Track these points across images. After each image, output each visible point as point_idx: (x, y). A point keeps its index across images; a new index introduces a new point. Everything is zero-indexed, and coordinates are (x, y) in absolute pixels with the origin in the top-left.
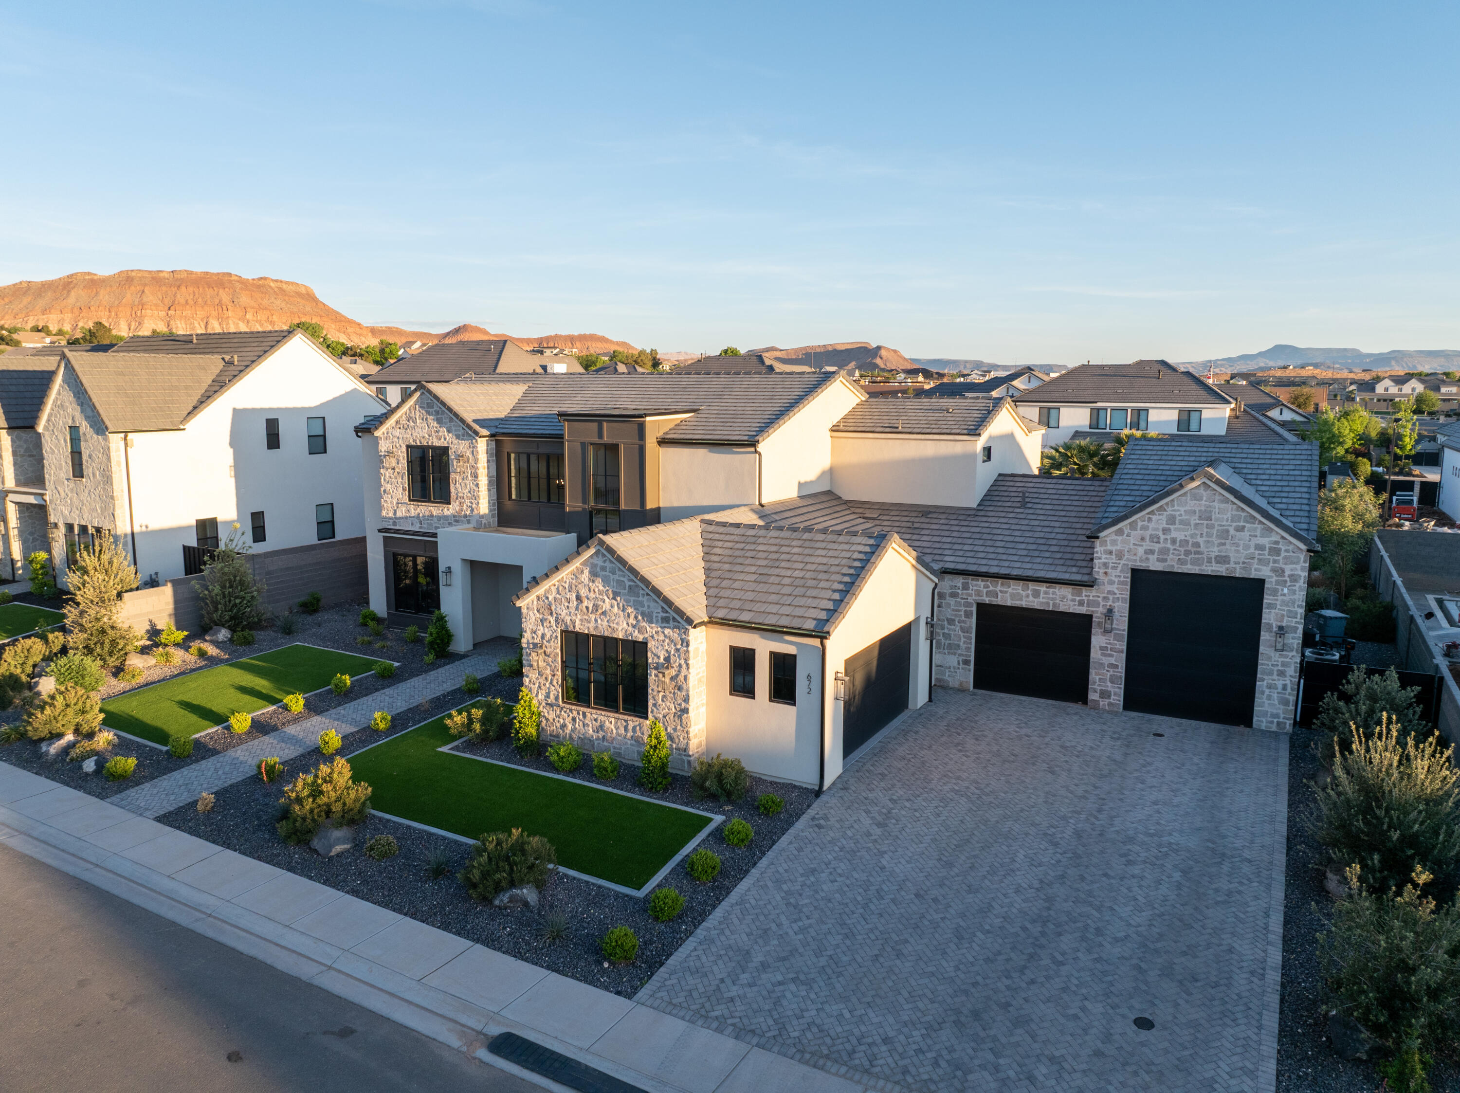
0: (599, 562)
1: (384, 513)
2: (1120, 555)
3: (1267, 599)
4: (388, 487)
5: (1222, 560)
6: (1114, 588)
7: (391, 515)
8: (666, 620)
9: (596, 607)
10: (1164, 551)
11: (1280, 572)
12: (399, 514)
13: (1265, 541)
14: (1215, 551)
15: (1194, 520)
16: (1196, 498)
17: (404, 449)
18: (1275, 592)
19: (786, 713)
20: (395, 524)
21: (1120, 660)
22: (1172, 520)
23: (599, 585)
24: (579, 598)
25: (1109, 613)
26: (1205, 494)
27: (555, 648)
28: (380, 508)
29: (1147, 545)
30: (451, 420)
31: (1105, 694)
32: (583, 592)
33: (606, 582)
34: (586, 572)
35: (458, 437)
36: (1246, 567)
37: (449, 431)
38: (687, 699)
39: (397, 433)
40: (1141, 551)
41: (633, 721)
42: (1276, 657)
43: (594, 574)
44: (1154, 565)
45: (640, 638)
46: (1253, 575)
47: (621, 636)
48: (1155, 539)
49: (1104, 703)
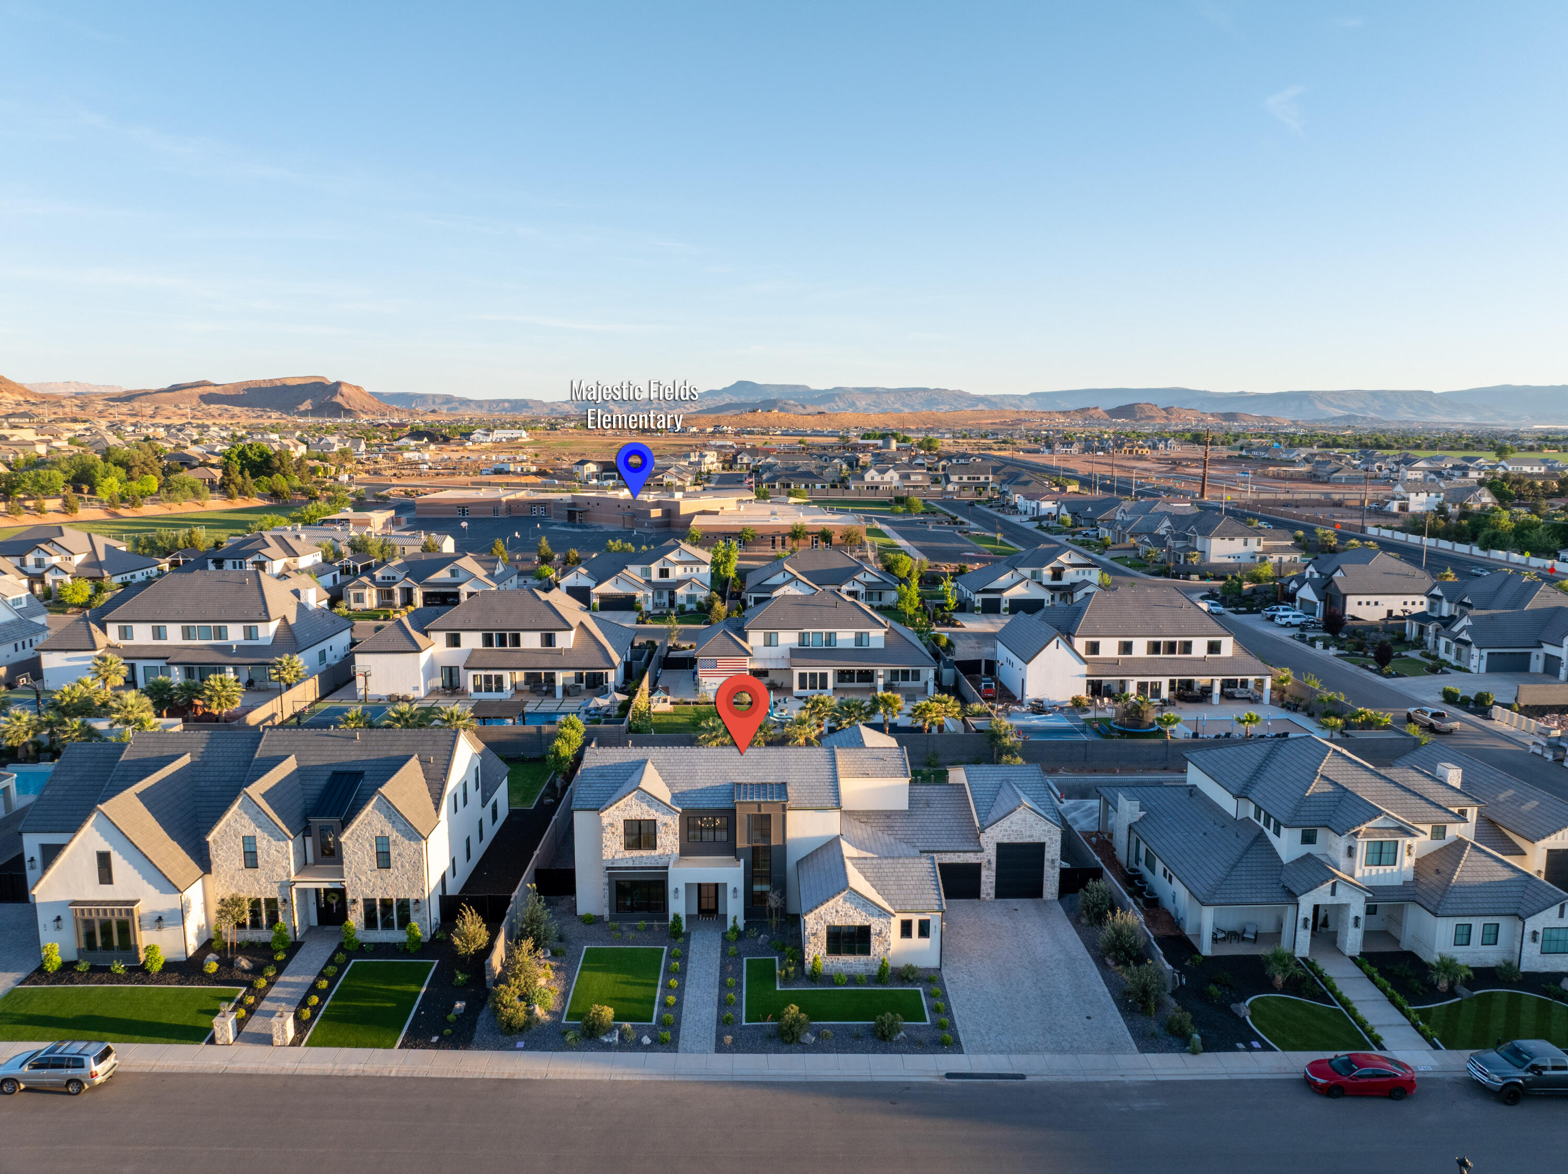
0: (848, 896)
1: (604, 858)
2: (992, 838)
3: (1047, 849)
4: (609, 843)
5: (1031, 836)
6: (990, 851)
7: (610, 857)
8: (880, 915)
9: (846, 914)
10: (1009, 835)
11: (1051, 839)
12: (616, 857)
13: (1046, 828)
14: (1028, 833)
15: (1020, 822)
16: (1020, 813)
17: (622, 822)
18: (1050, 847)
19: (925, 942)
20: (613, 863)
21: (993, 879)
22: (1012, 823)
23: (848, 905)
24: (837, 911)
25: (989, 862)
26: (1024, 812)
27: (823, 934)
28: (601, 855)
29: (1003, 833)
30: (659, 805)
31: (988, 894)
32: (839, 909)
33: (851, 903)
34: (841, 900)
35: (664, 814)
36: (1039, 838)
37: (657, 811)
38: (889, 945)
39: (617, 813)
40: (1000, 836)
41: (863, 958)
42: (1052, 872)
43: (845, 900)
44: (1006, 841)
45: (868, 924)
46: (1042, 841)
47: (858, 924)
48: (1005, 830)
49: (988, 898)
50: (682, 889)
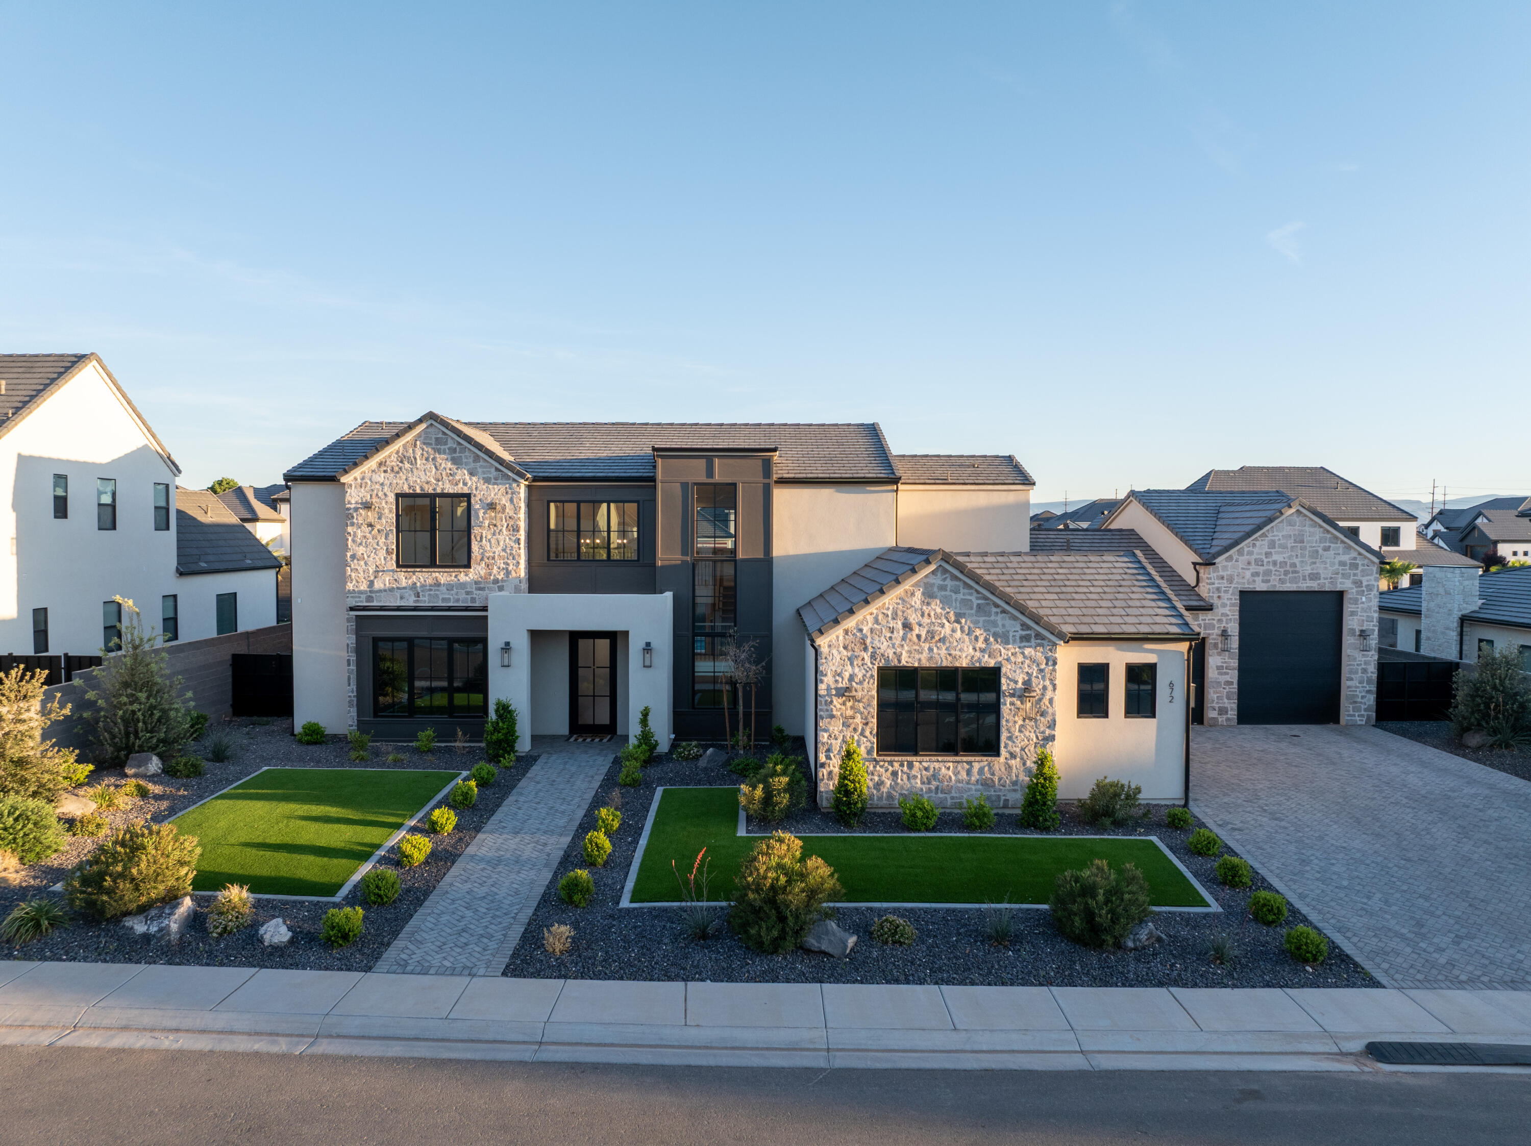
0: (937, 581)
1: (350, 586)
2: (1230, 580)
3: (1348, 608)
4: (361, 550)
5: (1314, 577)
6: (1226, 610)
7: (364, 587)
8: (1025, 639)
9: (931, 634)
10: (1268, 573)
11: (1358, 583)
12: (378, 585)
13: (1346, 558)
14: (1308, 569)
15: (1290, 543)
16: (1291, 524)
17: (391, 498)
18: (1356, 601)
19: (1145, 728)
20: (369, 599)
21: (1233, 676)
22: (1272, 545)
23: (936, 607)
24: (907, 626)
25: (1224, 634)
26: (1298, 520)
27: (869, 691)
28: (343, 579)
29: (1253, 568)
30: (477, 458)
31: (1223, 711)
32: (913, 618)
33: (945, 602)
34: (918, 594)
35: (487, 481)
36: (1333, 581)
37: (472, 474)
38: (1052, 725)
39: (380, 477)
40: (1248, 574)
41: (980, 762)
42: (1359, 656)
43: (929, 595)
44: (1260, 586)
45: (992, 663)
46: (1339, 588)
47: (964, 663)
48: (1259, 562)
49: (1222, 719)
50: (522, 645)
